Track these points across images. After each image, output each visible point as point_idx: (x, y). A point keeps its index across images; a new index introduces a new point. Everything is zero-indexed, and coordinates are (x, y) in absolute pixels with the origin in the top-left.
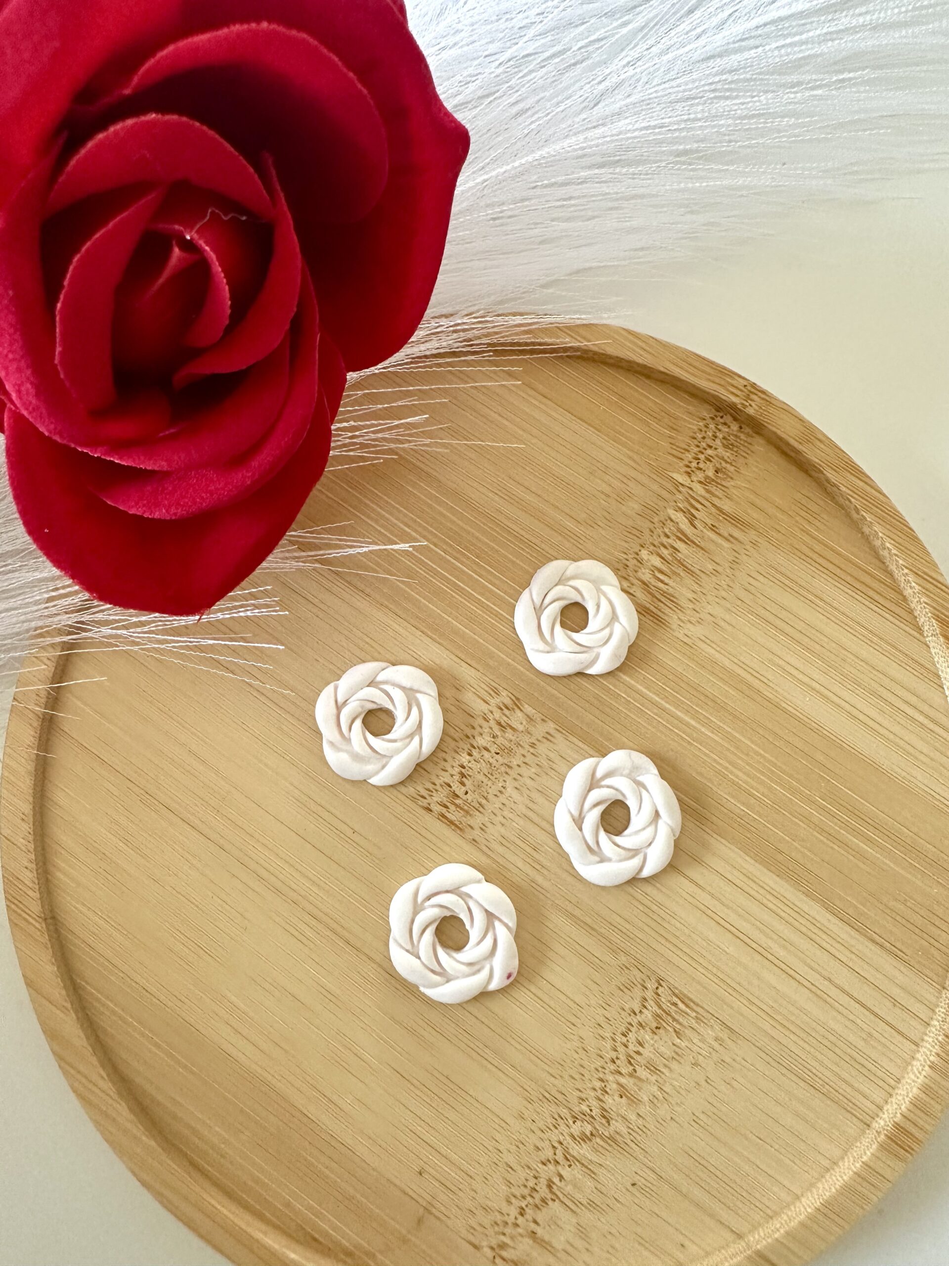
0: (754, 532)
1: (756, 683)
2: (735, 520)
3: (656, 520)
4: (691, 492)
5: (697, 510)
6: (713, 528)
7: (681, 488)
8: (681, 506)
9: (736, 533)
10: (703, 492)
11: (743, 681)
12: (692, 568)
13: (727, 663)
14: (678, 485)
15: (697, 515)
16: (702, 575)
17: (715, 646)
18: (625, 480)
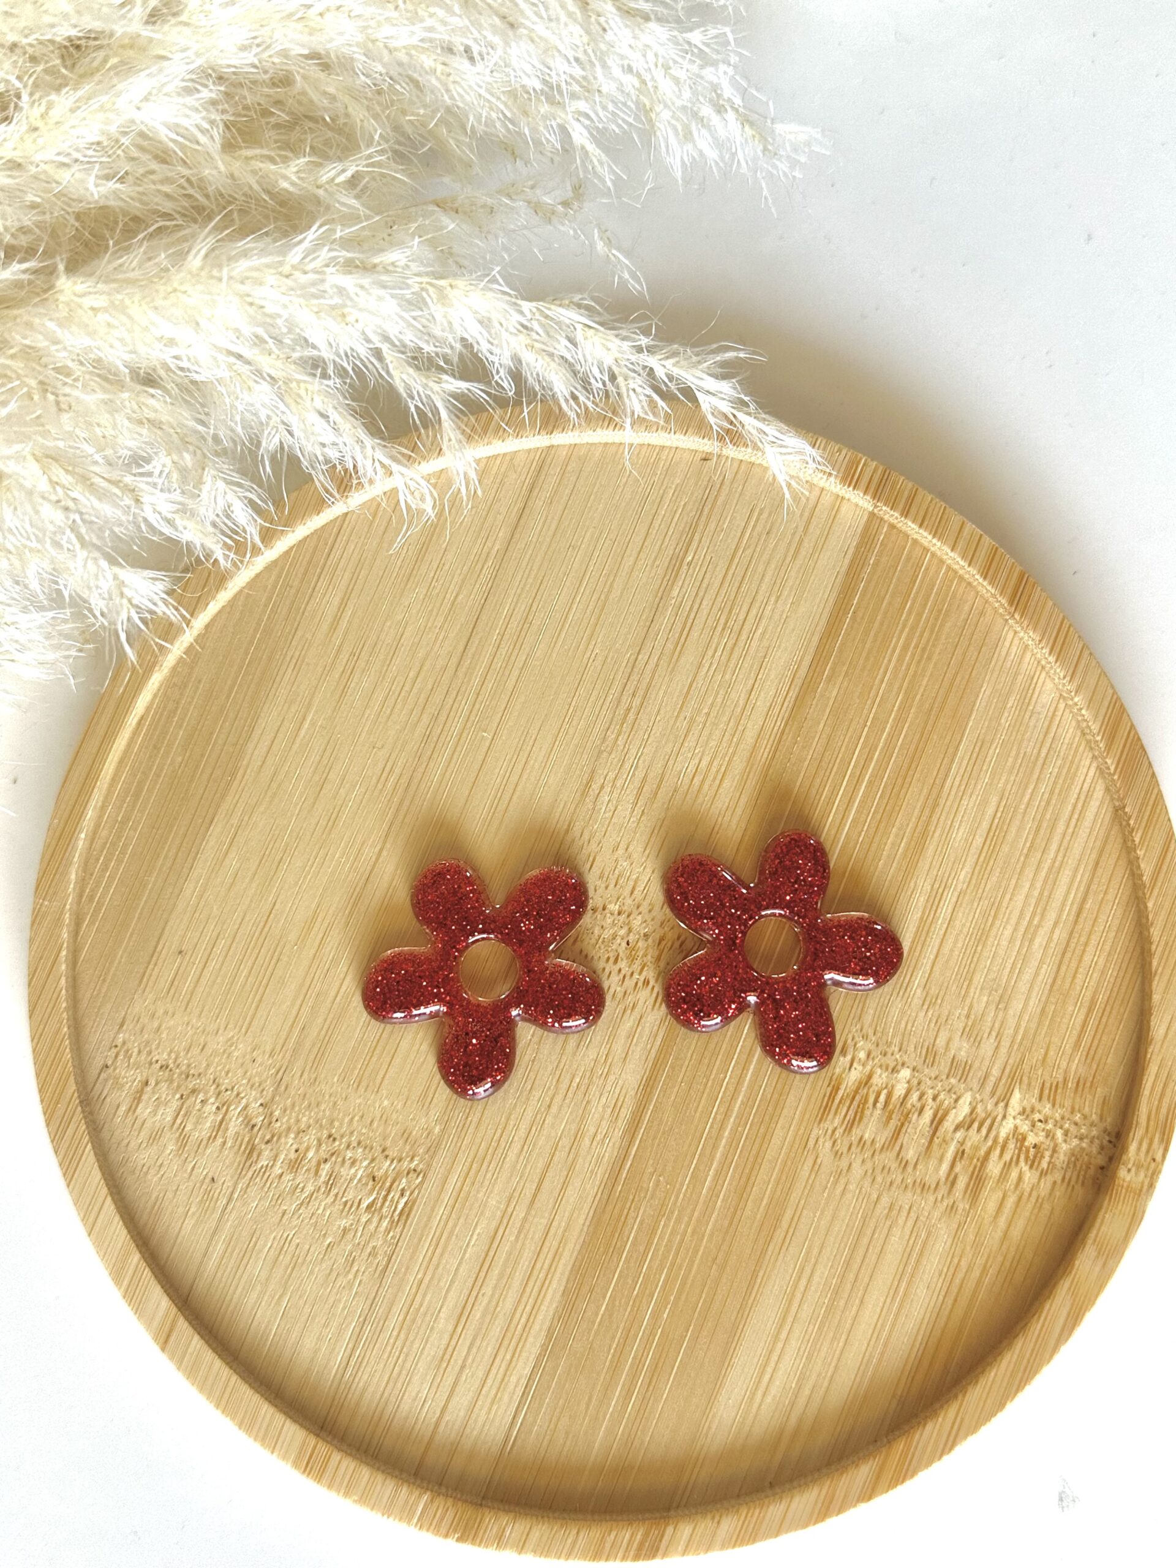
0: (967, 1207)
1: (779, 1235)
2: (978, 1180)
3: (953, 1081)
4: (999, 1118)
5: (979, 1130)
6: (960, 1154)
7: (1002, 1104)
8: (979, 1108)
9: (961, 1183)
10: (1003, 1134)
11: (779, 1219)
12: (902, 1135)
13: (795, 1196)
14: (1006, 1099)
15: (971, 1130)
16: (897, 1148)
17: (813, 1177)
18: (994, 1034)
